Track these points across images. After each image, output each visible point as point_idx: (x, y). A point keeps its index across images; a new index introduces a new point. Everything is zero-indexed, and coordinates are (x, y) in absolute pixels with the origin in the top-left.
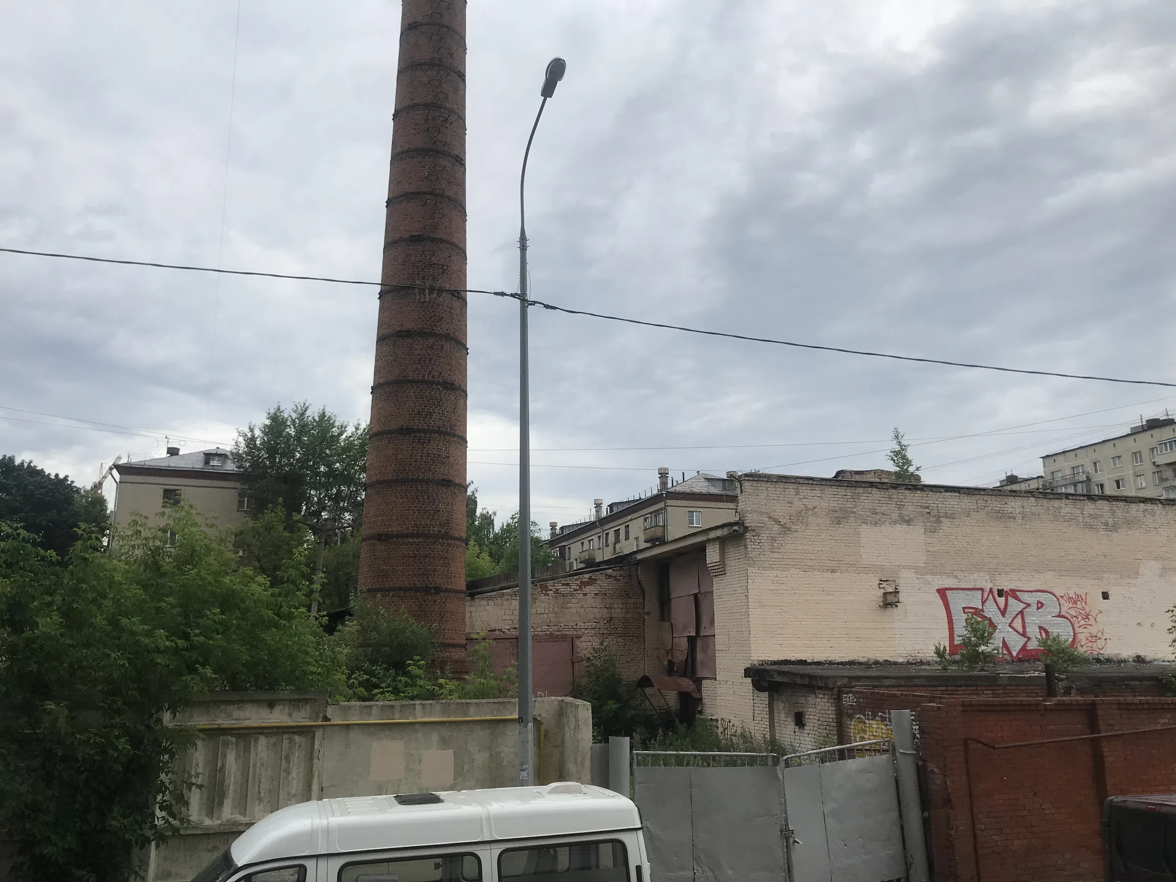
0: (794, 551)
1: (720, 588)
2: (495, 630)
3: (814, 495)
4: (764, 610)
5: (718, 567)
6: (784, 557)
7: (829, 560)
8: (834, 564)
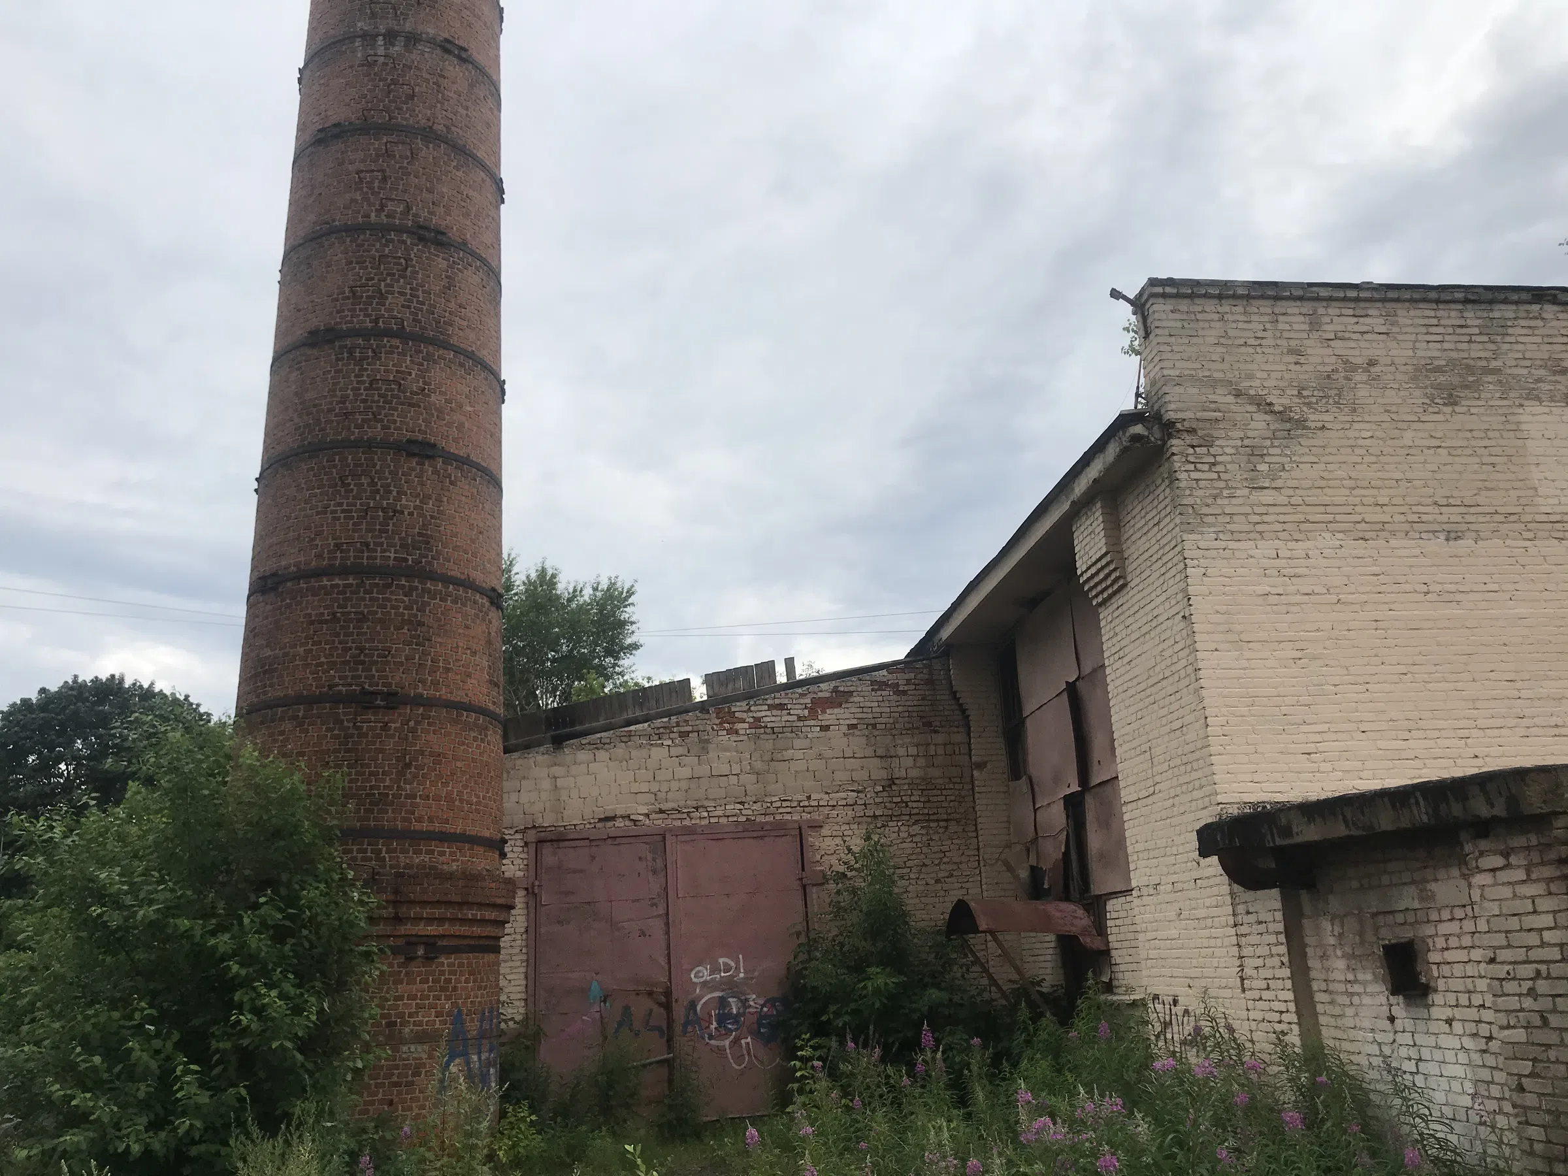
0: (1323, 483)
1: (1117, 630)
2: (613, 818)
3: (1365, 329)
4: (1247, 654)
5: (1106, 571)
6: (1293, 501)
7: (1436, 503)
8: (1453, 514)
